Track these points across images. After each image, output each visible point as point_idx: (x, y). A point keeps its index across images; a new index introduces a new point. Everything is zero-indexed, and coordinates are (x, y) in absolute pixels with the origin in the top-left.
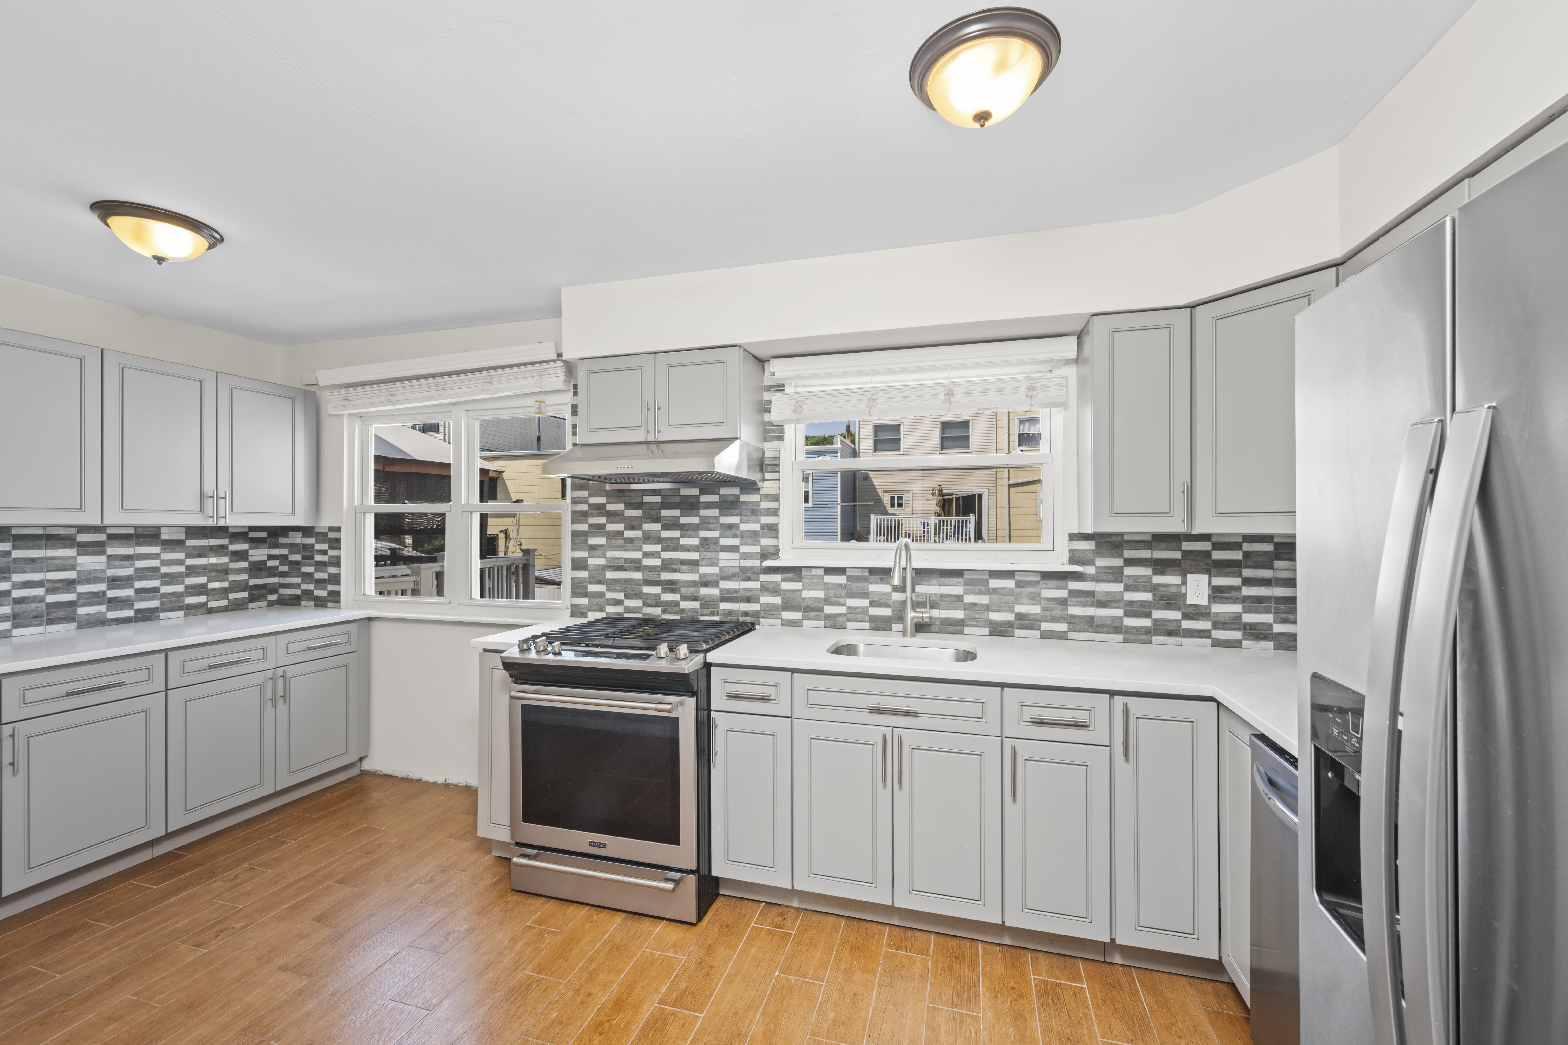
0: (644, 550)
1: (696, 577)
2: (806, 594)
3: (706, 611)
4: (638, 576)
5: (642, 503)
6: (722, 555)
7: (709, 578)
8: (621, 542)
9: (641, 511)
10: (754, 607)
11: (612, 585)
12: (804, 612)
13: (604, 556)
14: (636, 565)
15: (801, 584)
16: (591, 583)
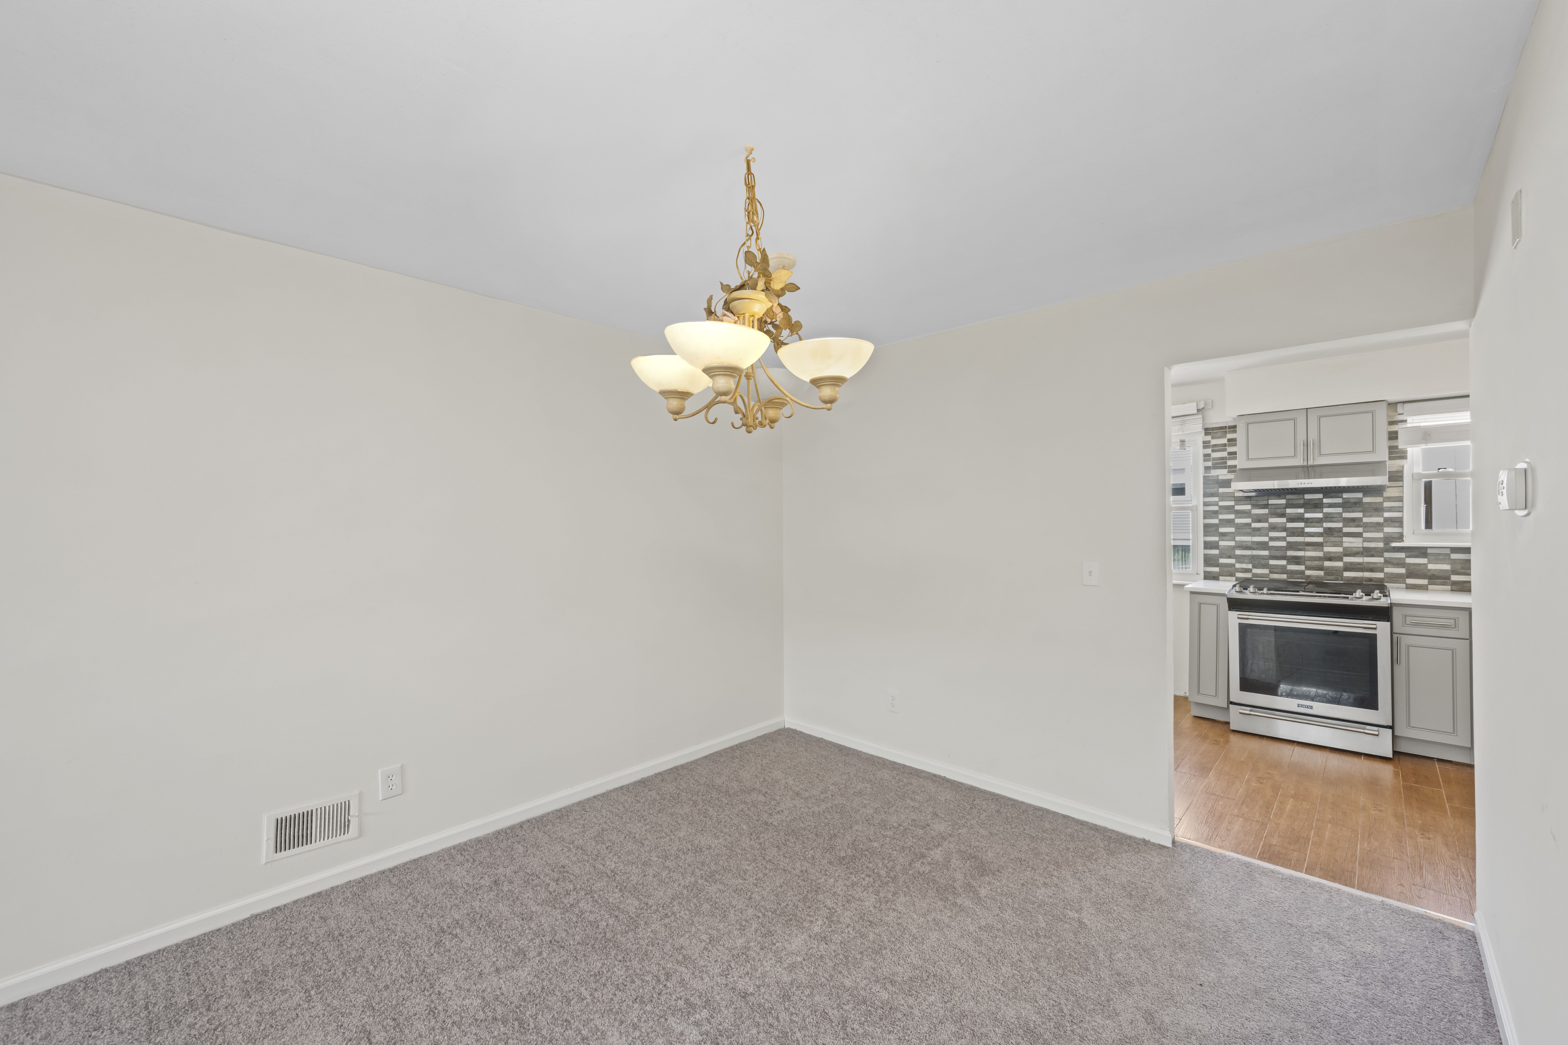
0: (1270, 536)
1: (1321, 554)
2: (1431, 567)
3: (1329, 578)
4: (1266, 553)
5: (1268, 504)
6: (1345, 539)
7: (1332, 555)
8: (1249, 531)
9: (1267, 510)
10: (1380, 575)
11: (1240, 559)
12: (1429, 579)
13: (1234, 540)
14: (1263, 546)
15: (1426, 559)
16: (1222, 558)
